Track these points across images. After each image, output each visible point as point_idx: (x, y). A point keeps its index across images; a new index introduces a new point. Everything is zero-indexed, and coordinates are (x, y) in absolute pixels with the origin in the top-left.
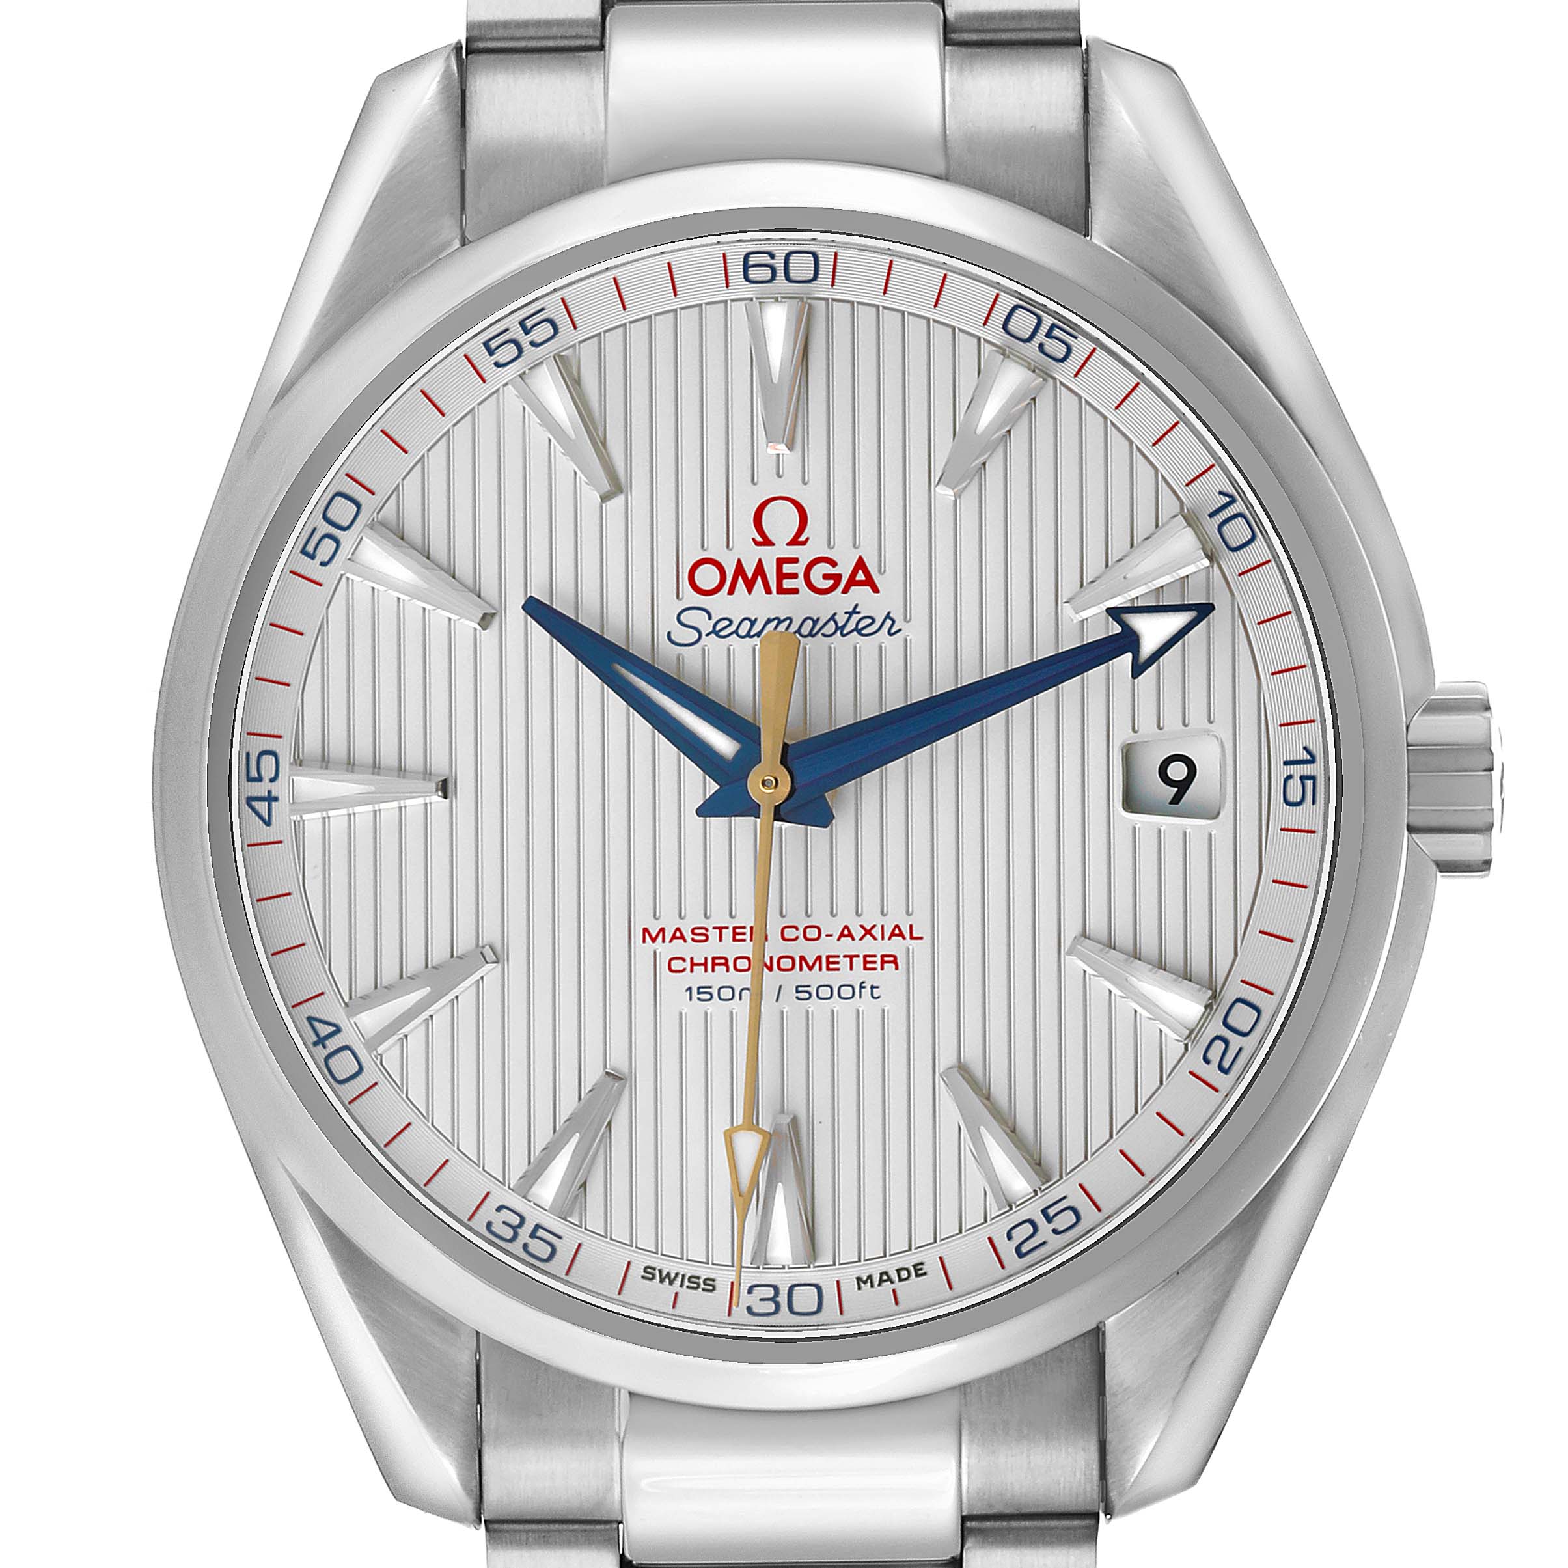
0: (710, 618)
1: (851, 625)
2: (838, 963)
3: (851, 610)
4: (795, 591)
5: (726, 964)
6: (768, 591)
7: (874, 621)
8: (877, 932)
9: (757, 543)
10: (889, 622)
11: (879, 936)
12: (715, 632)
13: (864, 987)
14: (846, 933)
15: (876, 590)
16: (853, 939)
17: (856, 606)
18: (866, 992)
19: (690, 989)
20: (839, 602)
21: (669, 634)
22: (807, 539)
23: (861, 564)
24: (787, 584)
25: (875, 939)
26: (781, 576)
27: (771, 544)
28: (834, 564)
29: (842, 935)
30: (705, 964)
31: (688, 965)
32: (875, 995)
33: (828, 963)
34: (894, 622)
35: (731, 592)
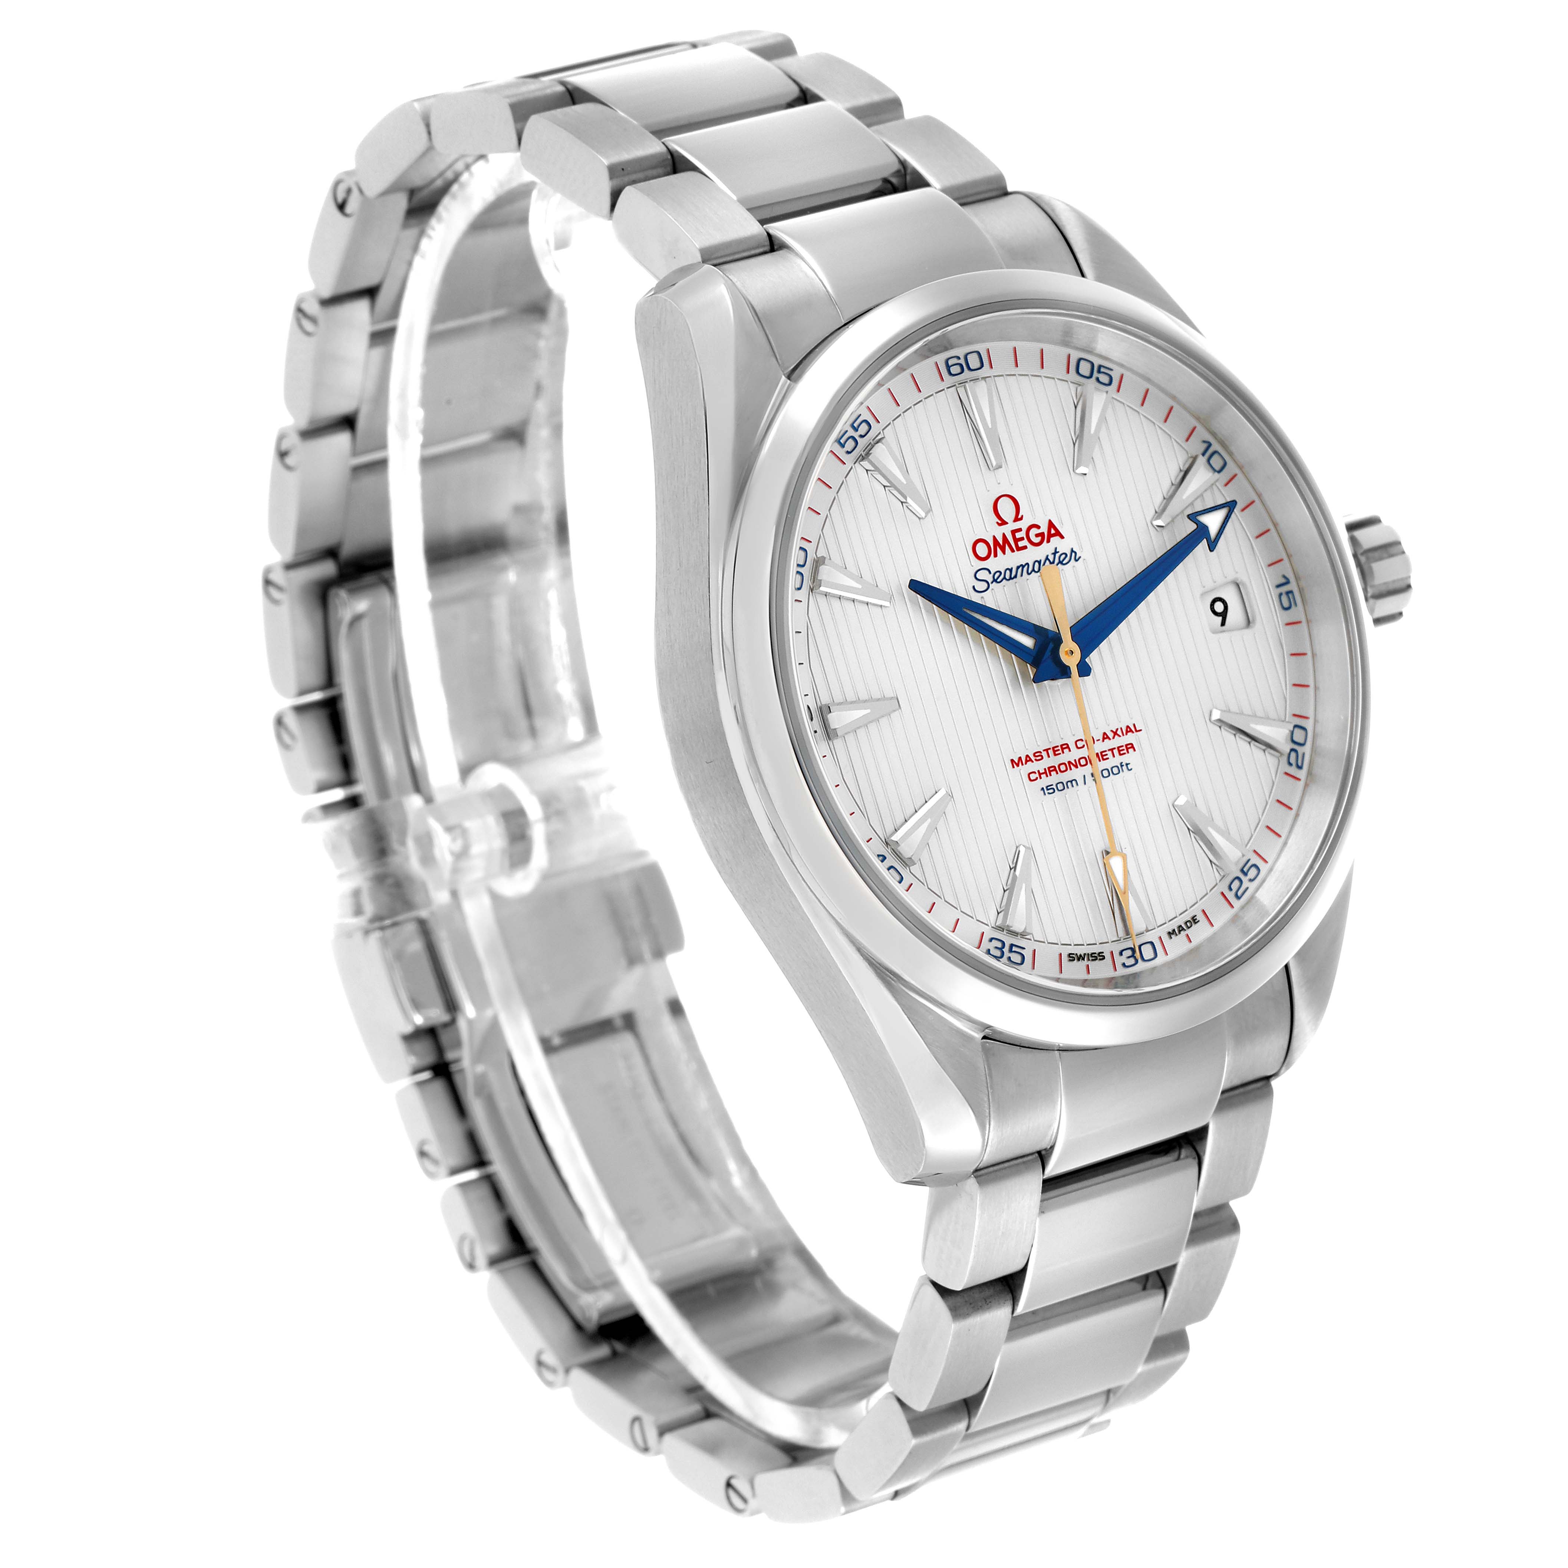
0: (990, 573)
1: (1057, 561)
2: (1107, 755)
3: (1053, 552)
4: (1025, 547)
5: (1055, 770)
6: (1013, 551)
7: (1066, 555)
8: (1119, 732)
9: (999, 525)
10: (1073, 554)
11: (1121, 734)
12: (995, 580)
13: (1123, 765)
14: (1105, 737)
15: (1062, 537)
16: (1110, 739)
17: (1056, 548)
18: (1124, 768)
19: (1043, 789)
20: (1046, 549)
21: (974, 587)
22: (1022, 516)
23: (1051, 525)
24: (1021, 544)
25: (1120, 736)
26: (1016, 540)
27: (1007, 523)
28: (1038, 527)
29: (1104, 739)
30: (1045, 773)
31: (1037, 775)
32: (1129, 768)
33: (1102, 756)
34: (1076, 553)
35: (996, 556)
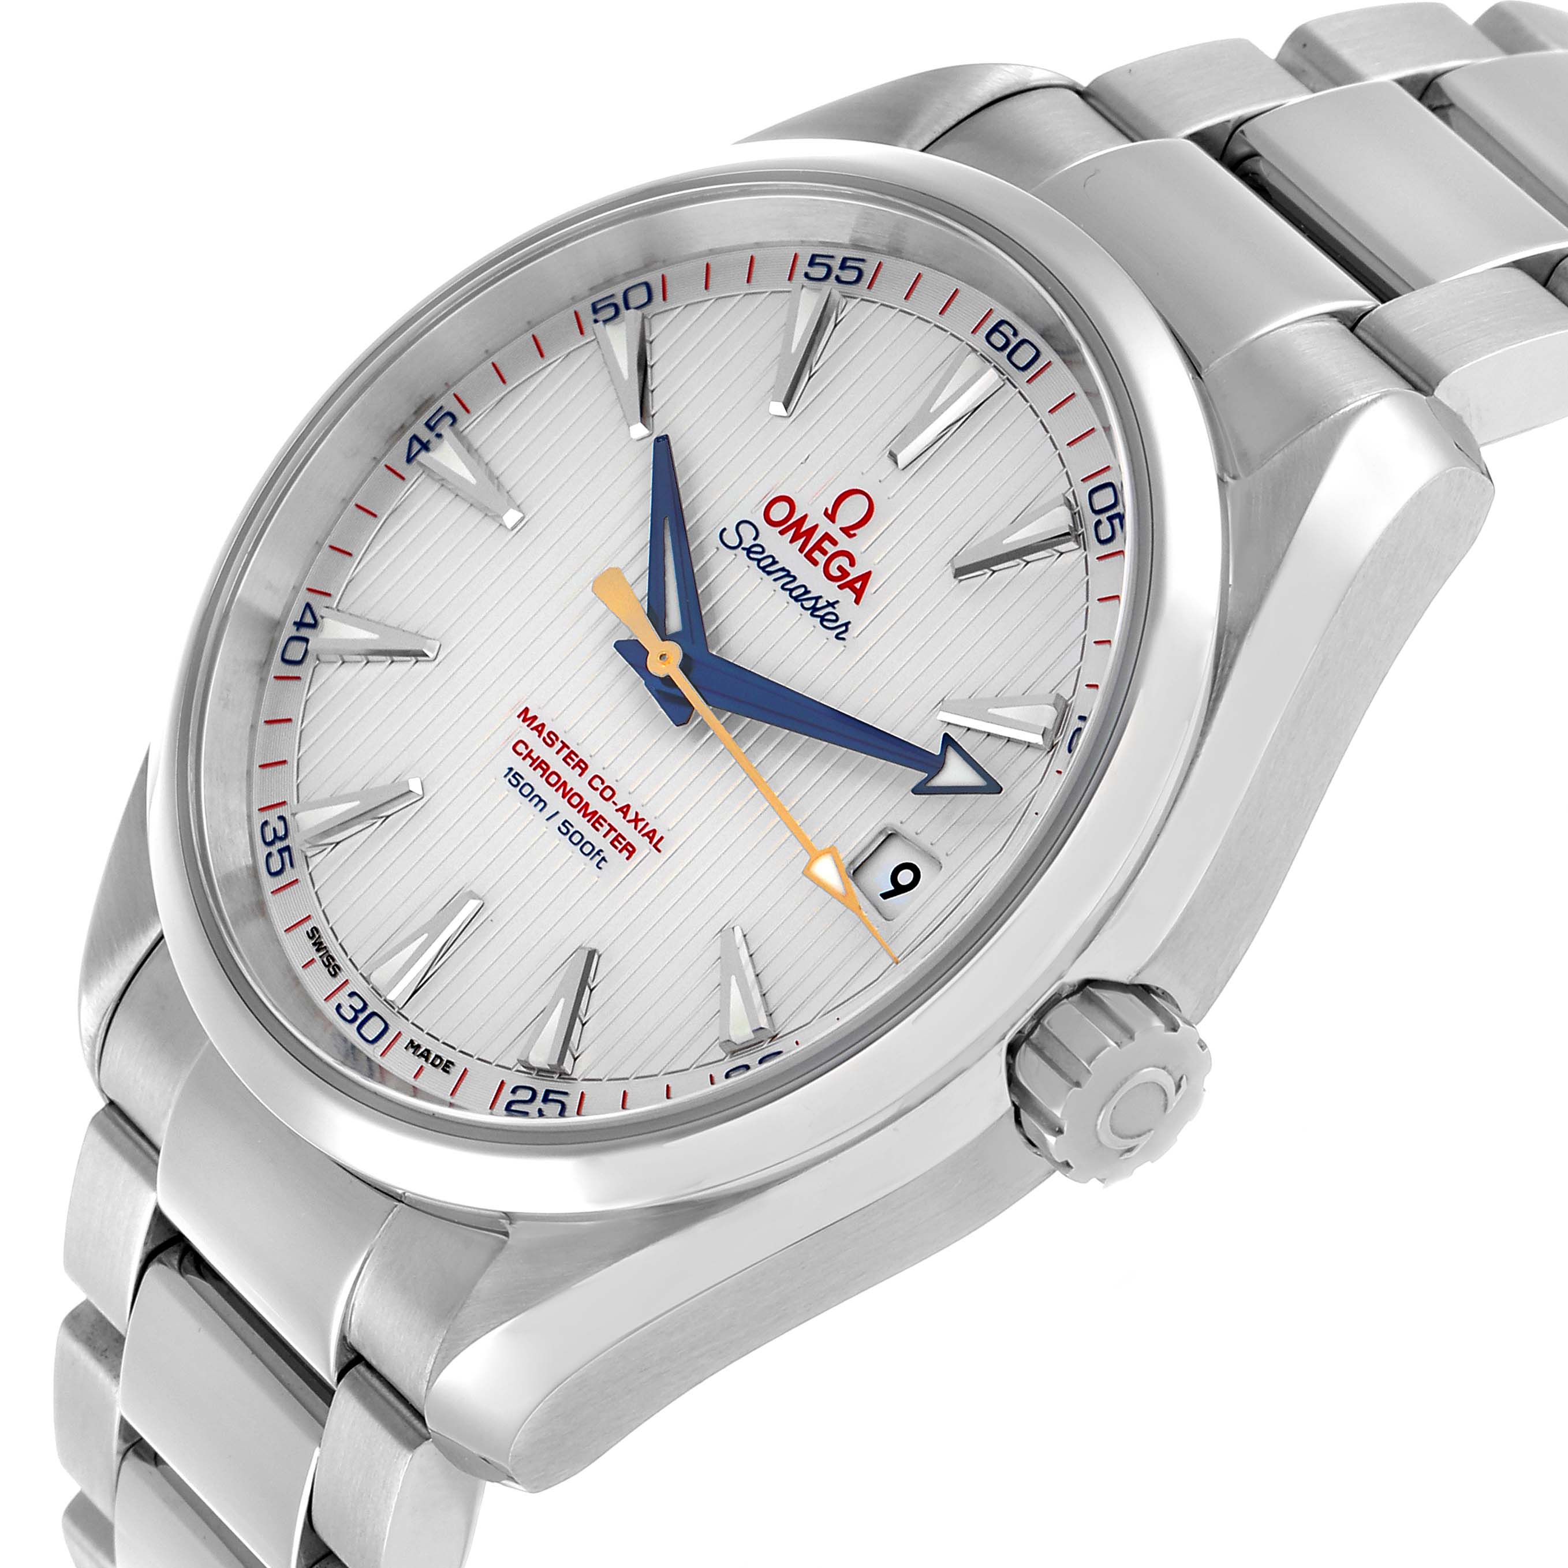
0: (755, 539)
1: (821, 613)
2: (602, 825)
3: (831, 601)
4: (815, 563)
5: (545, 771)
6: (801, 550)
7: (837, 620)
8: (641, 825)
9: (826, 513)
10: (844, 628)
11: (639, 828)
12: (749, 551)
13: (599, 855)
14: (625, 810)
15: (857, 601)
16: (624, 818)
17: (837, 602)
18: (598, 858)
19: (511, 769)
20: (829, 591)
21: (724, 530)
22: (855, 535)
23: (865, 578)
24: (817, 555)
25: (636, 828)
26: (818, 546)
27: (833, 521)
28: (852, 563)
29: (620, 810)
30: (534, 761)
31: (525, 752)
32: (600, 866)
33: (597, 821)
34: (846, 631)
35: (782, 533)
